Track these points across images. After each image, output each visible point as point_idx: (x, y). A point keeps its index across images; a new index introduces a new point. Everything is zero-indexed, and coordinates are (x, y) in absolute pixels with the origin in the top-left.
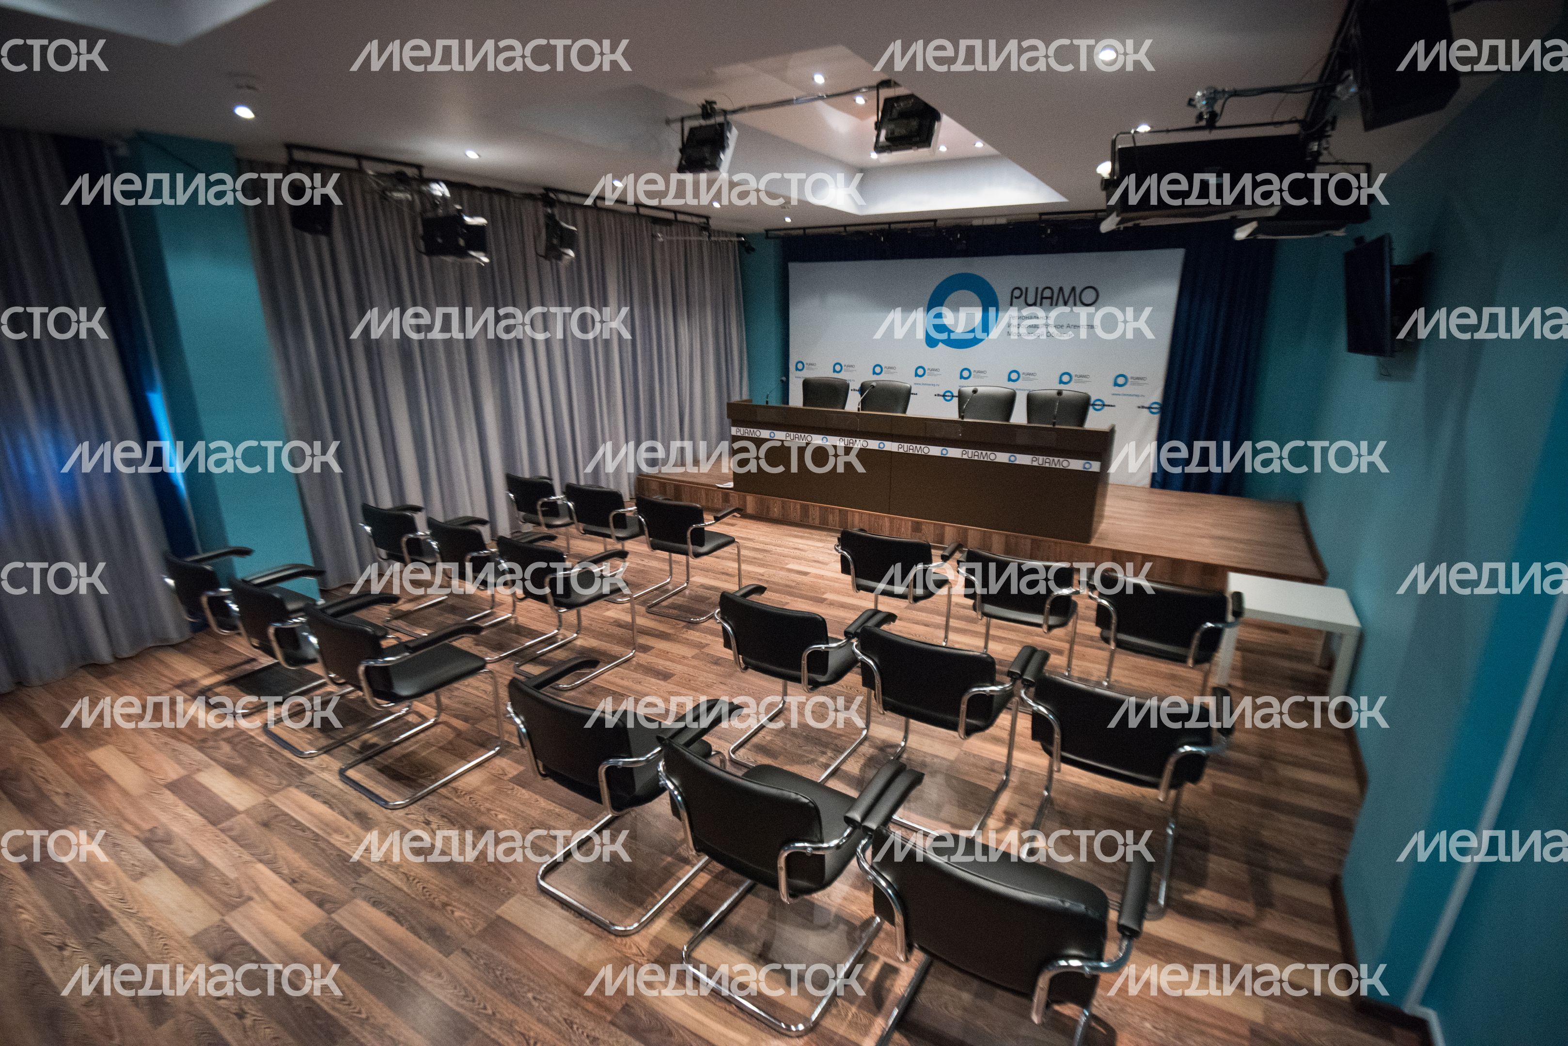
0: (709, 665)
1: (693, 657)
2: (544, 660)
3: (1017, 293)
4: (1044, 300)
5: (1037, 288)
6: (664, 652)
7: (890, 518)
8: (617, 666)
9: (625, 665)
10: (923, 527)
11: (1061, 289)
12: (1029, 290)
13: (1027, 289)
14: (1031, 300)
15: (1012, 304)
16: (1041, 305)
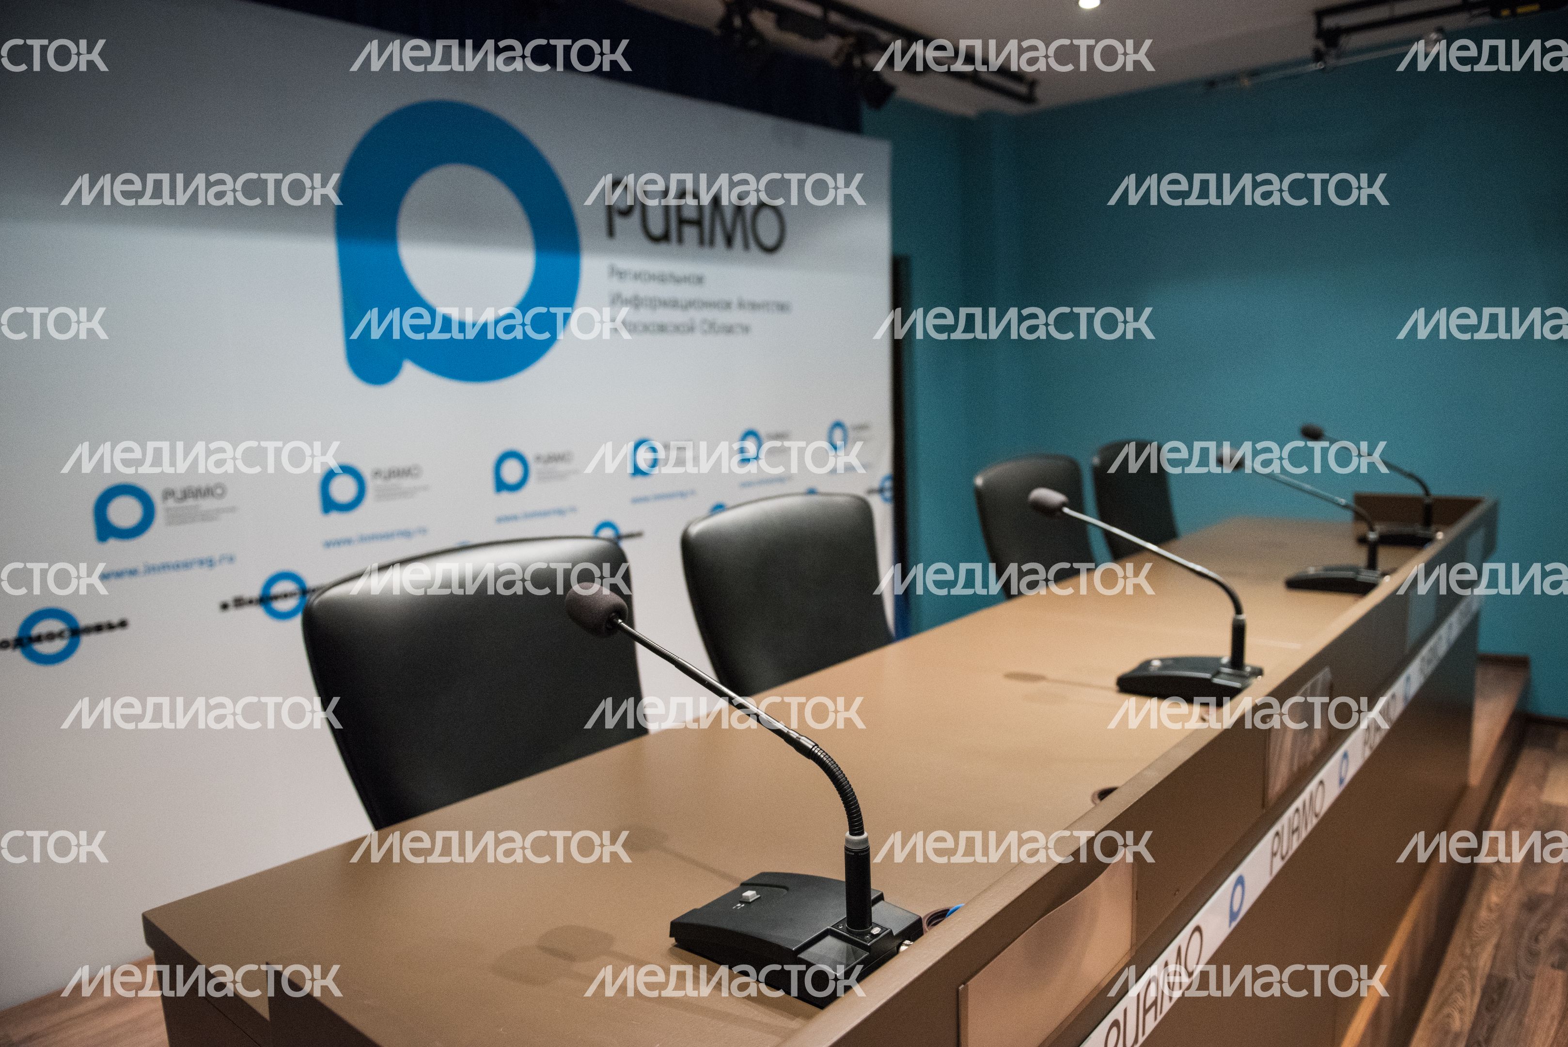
4: (684, 229)
14: (656, 225)
15: (611, 232)
16: (680, 240)
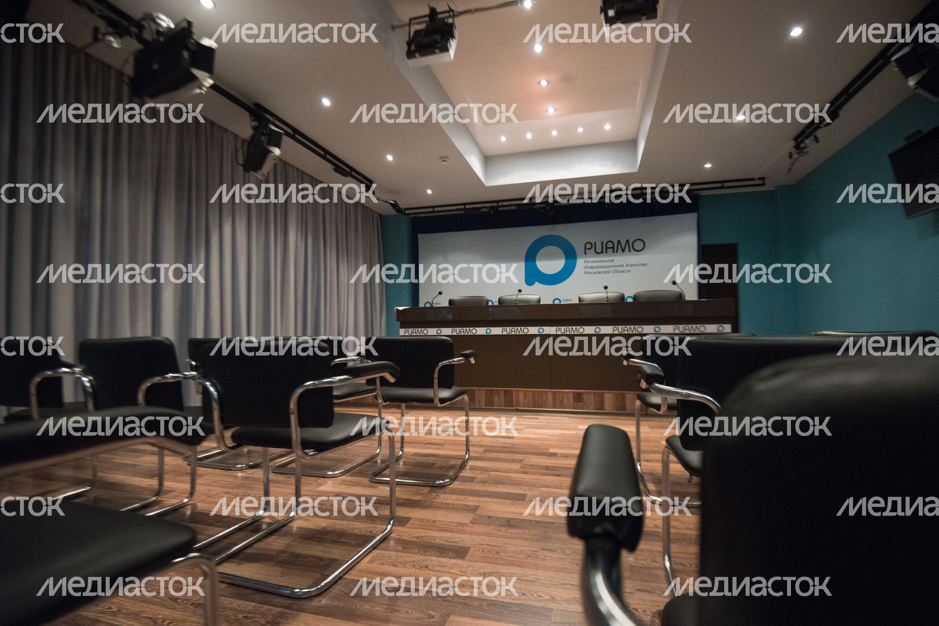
0: (503, 529)
1: (471, 522)
2: (251, 554)
3: (589, 246)
4: (608, 250)
5: (602, 242)
6: (428, 521)
7: (553, 392)
8: (374, 547)
9: (383, 545)
10: (584, 396)
11: (619, 242)
12: (597, 244)
13: (595, 243)
14: (599, 250)
15: (585, 253)
16: (606, 252)
